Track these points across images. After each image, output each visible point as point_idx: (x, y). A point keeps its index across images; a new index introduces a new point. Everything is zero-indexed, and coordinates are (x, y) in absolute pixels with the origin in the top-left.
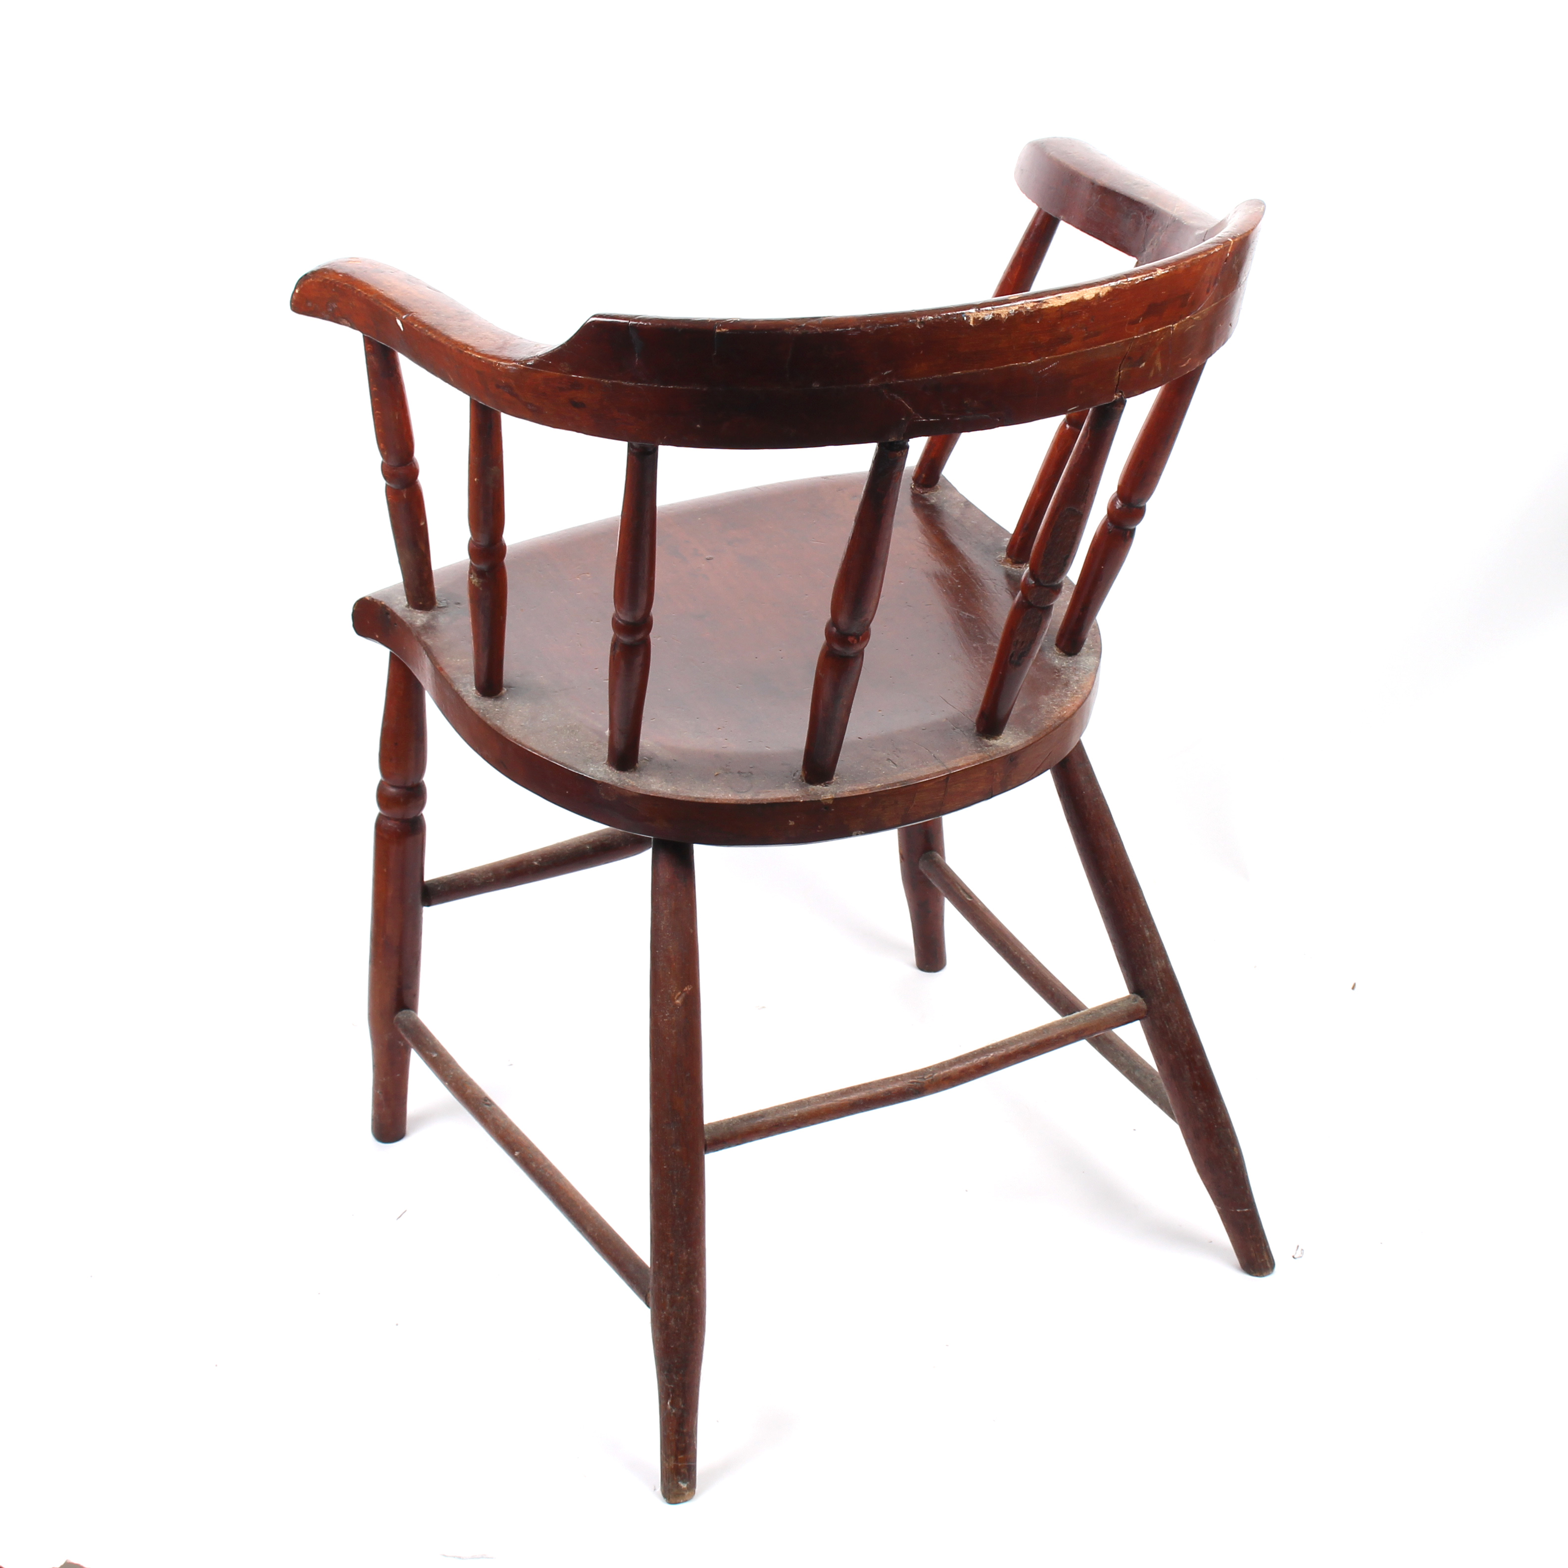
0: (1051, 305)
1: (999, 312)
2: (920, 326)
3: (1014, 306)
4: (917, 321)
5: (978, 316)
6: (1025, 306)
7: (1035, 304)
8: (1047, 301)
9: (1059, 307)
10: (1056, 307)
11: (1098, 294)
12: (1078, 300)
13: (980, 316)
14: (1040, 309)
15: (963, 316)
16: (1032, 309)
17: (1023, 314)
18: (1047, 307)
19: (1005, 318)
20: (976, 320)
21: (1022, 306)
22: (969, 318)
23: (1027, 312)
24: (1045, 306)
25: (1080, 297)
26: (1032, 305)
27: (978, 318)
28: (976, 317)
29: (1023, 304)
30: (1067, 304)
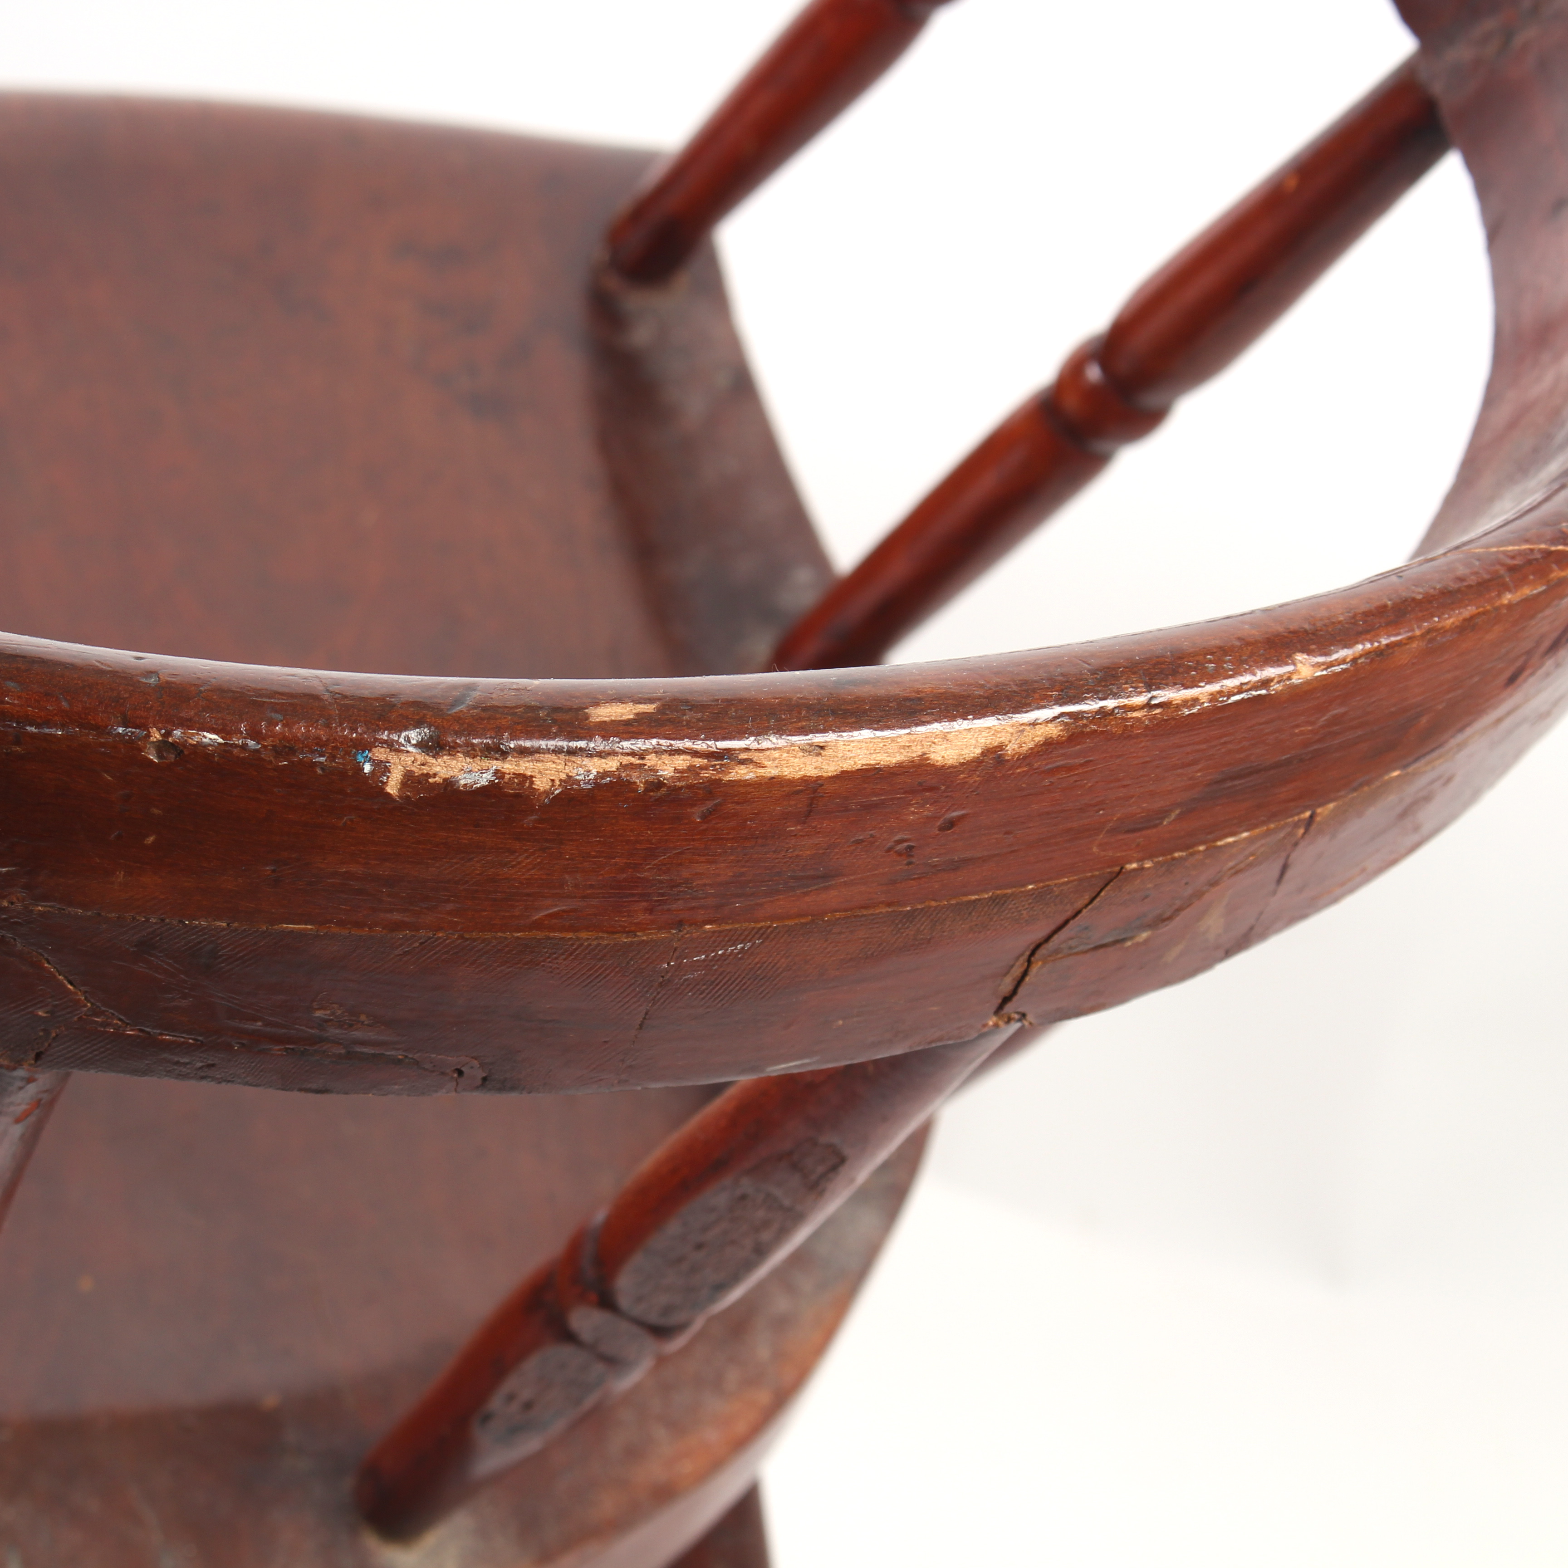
0: (771, 771)
1: (525, 766)
2: (160, 756)
3: (601, 755)
4: (148, 735)
5: (425, 770)
6: (651, 760)
7: (699, 762)
8: (756, 756)
9: (805, 781)
10: (791, 782)
11: (1001, 747)
12: (900, 766)
13: (438, 769)
14: (720, 780)
15: (360, 758)
16: (679, 779)
17: (636, 790)
18: (751, 776)
19: (547, 793)
20: (410, 780)
21: (635, 761)
22: (387, 770)
23: (658, 784)
24: (743, 773)
25: (915, 752)
26: (682, 762)
27: (428, 776)
28: (416, 770)
29: (642, 755)
30: (844, 776)
